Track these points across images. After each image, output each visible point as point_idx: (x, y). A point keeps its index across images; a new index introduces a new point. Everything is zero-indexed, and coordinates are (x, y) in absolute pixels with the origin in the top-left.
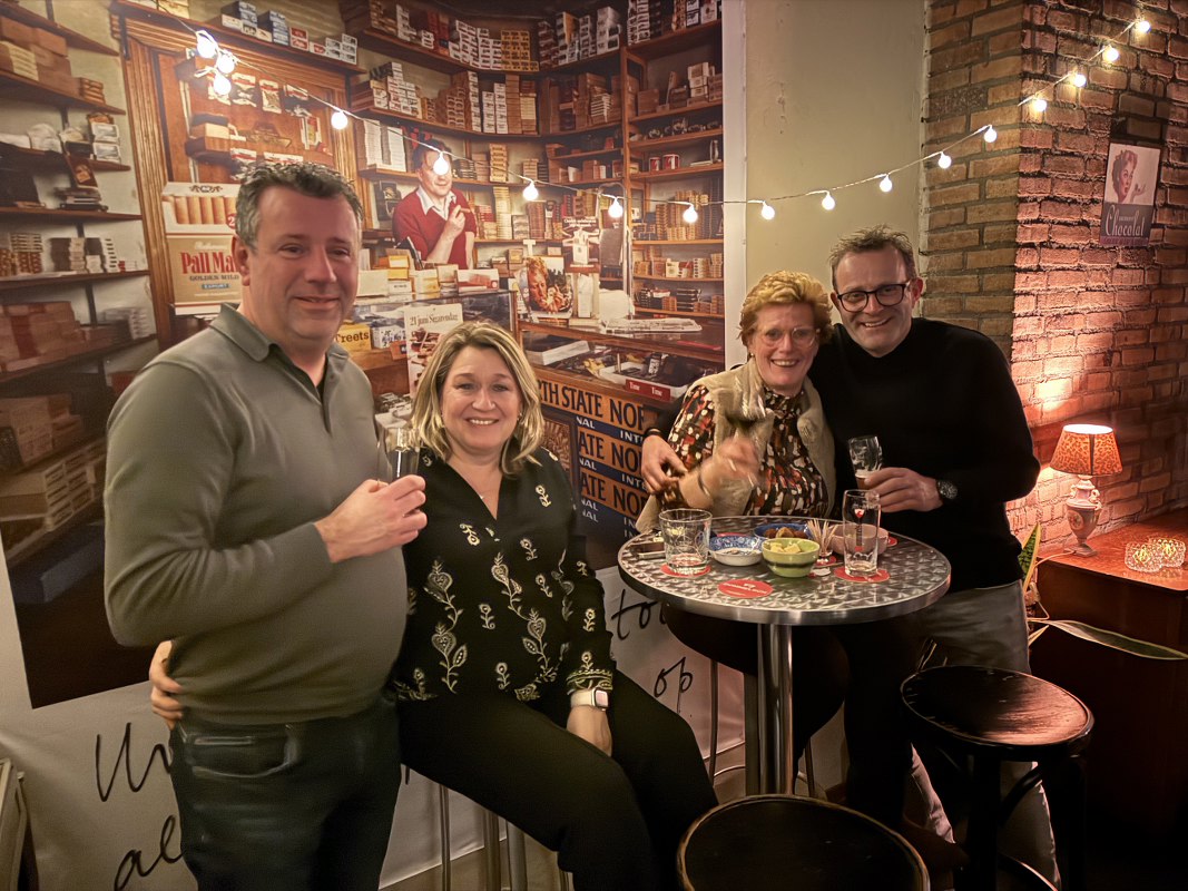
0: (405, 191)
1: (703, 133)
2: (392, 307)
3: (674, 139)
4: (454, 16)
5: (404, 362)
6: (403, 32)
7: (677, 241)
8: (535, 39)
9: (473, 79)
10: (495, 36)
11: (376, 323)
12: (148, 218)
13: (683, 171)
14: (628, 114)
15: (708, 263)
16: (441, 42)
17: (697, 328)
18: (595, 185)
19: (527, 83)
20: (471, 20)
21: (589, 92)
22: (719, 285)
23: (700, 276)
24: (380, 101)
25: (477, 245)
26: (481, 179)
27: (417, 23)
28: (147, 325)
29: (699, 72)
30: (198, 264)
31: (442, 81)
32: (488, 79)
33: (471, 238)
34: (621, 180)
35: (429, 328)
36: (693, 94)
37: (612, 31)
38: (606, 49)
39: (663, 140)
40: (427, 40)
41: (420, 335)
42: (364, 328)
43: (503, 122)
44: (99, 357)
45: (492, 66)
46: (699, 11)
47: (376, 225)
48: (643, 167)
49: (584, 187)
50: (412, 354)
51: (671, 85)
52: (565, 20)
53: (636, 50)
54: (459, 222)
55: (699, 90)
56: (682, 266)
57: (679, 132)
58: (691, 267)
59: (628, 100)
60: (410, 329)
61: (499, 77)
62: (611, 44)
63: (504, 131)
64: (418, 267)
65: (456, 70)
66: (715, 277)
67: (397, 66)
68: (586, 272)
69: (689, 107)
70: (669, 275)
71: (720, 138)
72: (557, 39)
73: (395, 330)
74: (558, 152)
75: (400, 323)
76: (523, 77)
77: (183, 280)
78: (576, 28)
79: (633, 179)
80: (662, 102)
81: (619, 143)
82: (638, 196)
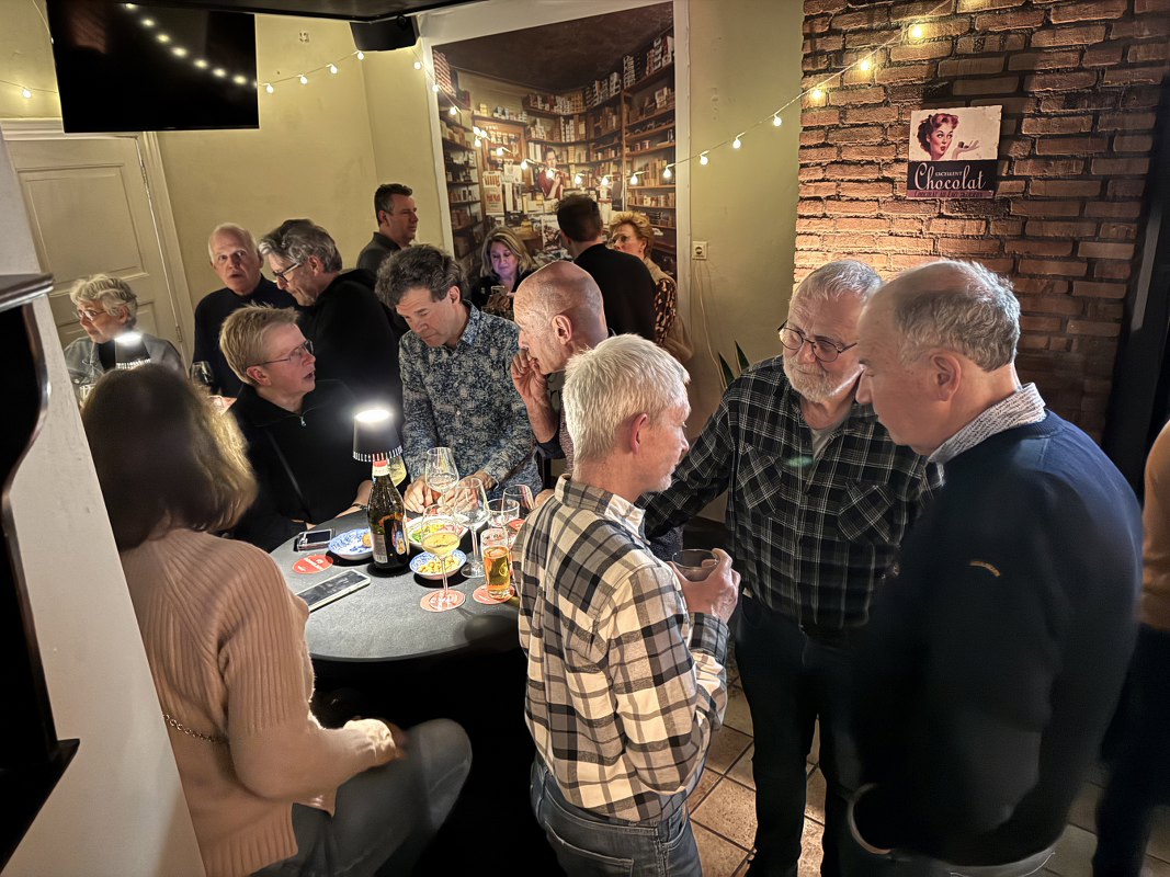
1: (664, 127)
2: (537, 215)
3: (648, 132)
4: (555, 95)
5: (541, 237)
6: (540, 106)
7: (649, 186)
8: (584, 97)
9: (562, 120)
10: (570, 99)
11: (533, 221)
12: (480, 183)
13: (653, 149)
14: (625, 123)
15: (667, 198)
16: (552, 107)
17: (661, 234)
18: (609, 161)
19: (583, 117)
20: (561, 95)
21: (607, 117)
22: (673, 211)
23: (662, 205)
24: (533, 135)
25: (564, 190)
26: (565, 162)
27: (544, 102)
28: (480, 218)
29: (662, 94)
30: (490, 198)
31: (552, 122)
32: (568, 118)
33: (562, 187)
34: (622, 156)
35: (549, 225)
36: (658, 106)
37: (617, 84)
38: (614, 94)
39: (642, 134)
40: (547, 107)
41: (546, 227)
42: (530, 223)
43: (573, 136)
44: (472, 227)
45: (569, 113)
46: (661, 60)
48: (632, 149)
49: (605, 162)
50: (544, 235)
51: (646, 104)
52: (597, 84)
53: (629, 90)
54: (558, 181)
55: (661, 104)
56: (652, 200)
57: (651, 128)
58: (657, 200)
59: (625, 116)
60: (543, 224)
61: (571, 117)
62: (616, 90)
63: (573, 140)
64: (546, 199)
65: (556, 117)
66: (670, 205)
67: (538, 120)
68: (606, 202)
69: (656, 114)
70: (645, 205)
71: (674, 128)
72: (593, 94)
73: (539, 225)
74: (594, 146)
75: (540, 222)
76: (580, 115)
77: (487, 203)
78: (601, 85)
79: (627, 156)
80: (641, 114)
81: (620, 139)
82: (629, 165)
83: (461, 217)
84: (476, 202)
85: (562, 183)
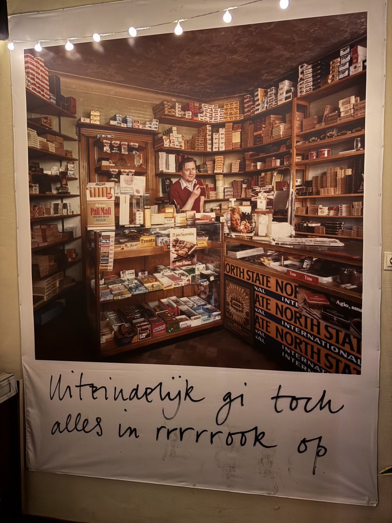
0: (174, 180)
1: (349, 135)
2: (165, 229)
3: (327, 140)
4: (201, 102)
5: (169, 252)
6: (178, 113)
7: (327, 195)
8: (242, 104)
9: (209, 128)
10: (221, 107)
11: (158, 235)
12: (82, 196)
13: (334, 157)
14: (296, 131)
15: (350, 209)
16: (195, 115)
17: (341, 244)
18: (273, 170)
19: (236, 125)
20: (209, 102)
21: (272, 125)
22: (360, 220)
23: (344, 214)
24: (166, 144)
25: (206, 202)
26: (210, 172)
27: (185, 108)
28: (78, 233)
29: (349, 102)
30: (96, 212)
31: (194, 131)
32: (216, 127)
33: (203, 199)
34: (290, 165)
35: (181, 238)
36: (342, 115)
37: (287, 92)
38: (284, 101)
39: (319, 142)
40: (189, 115)
41: (176, 241)
42: (153, 238)
43: (223, 145)
44: (63, 243)
45: (219, 120)
46: (349, 69)
47: (161, 195)
48: (305, 157)
49: (266, 171)
50: (172, 249)
51: (326, 113)
52: (260, 92)
53: (303, 98)
54: (198, 192)
55: (347, 112)
56: (330, 209)
57: (331, 136)
58: (337, 210)
59: (297, 124)
60: (172, 238)
61: (222, 125)
62: (286, 98)
63: (223, 149)
64: (178, 212)
65: (201, 125)
66: (355, 214)
67: (174, 128)
68: (264, 213)
69: (339, 122)
70: (320, 214)
71: (363, 137)
72: (254, 102)
73: (166, 239)
74: (251, 156)
75: (168, 236)
76: (234, 123)
77: (91, 218)
78: (266, 93)
79: (297, 164)
80: (320, 122)
81: (290, 147)
82: (300, 175)
83: (48, 233)
84: (73, 216)
85: (203, 193)
